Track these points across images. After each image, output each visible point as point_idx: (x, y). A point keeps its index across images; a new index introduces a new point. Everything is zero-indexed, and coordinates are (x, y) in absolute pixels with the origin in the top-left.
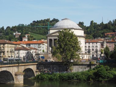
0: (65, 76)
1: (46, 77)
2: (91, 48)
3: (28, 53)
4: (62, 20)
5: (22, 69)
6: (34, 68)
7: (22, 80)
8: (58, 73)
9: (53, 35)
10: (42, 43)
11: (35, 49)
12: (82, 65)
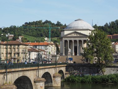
0: (99, 79)
1: (77, 80)
3: (38, 54)
4: (75, 21)
9: (69, 36)
12: (115, 67)
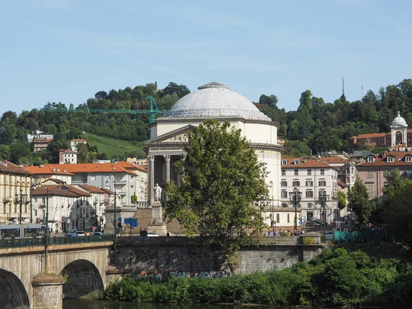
0: (211, 289)
1: (141, 292)
2: (303, 189)
3: (78, 205)
4: (199, 88)
5: (58, 262)
6: (99, 258)
7: (59, 301)
8: (185, 277)
9: (168, 141)
10: (131, 171)
11: (103, 191)
12: (272, 248)
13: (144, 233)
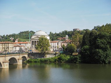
0: (43, 60)
1: (33, 61)
2: (54, 46)
6: (26, 56)
8: (39, 58)
9: (34, 39)
10: (27, 43)
11: (24, 46)
13: (33, 52)
